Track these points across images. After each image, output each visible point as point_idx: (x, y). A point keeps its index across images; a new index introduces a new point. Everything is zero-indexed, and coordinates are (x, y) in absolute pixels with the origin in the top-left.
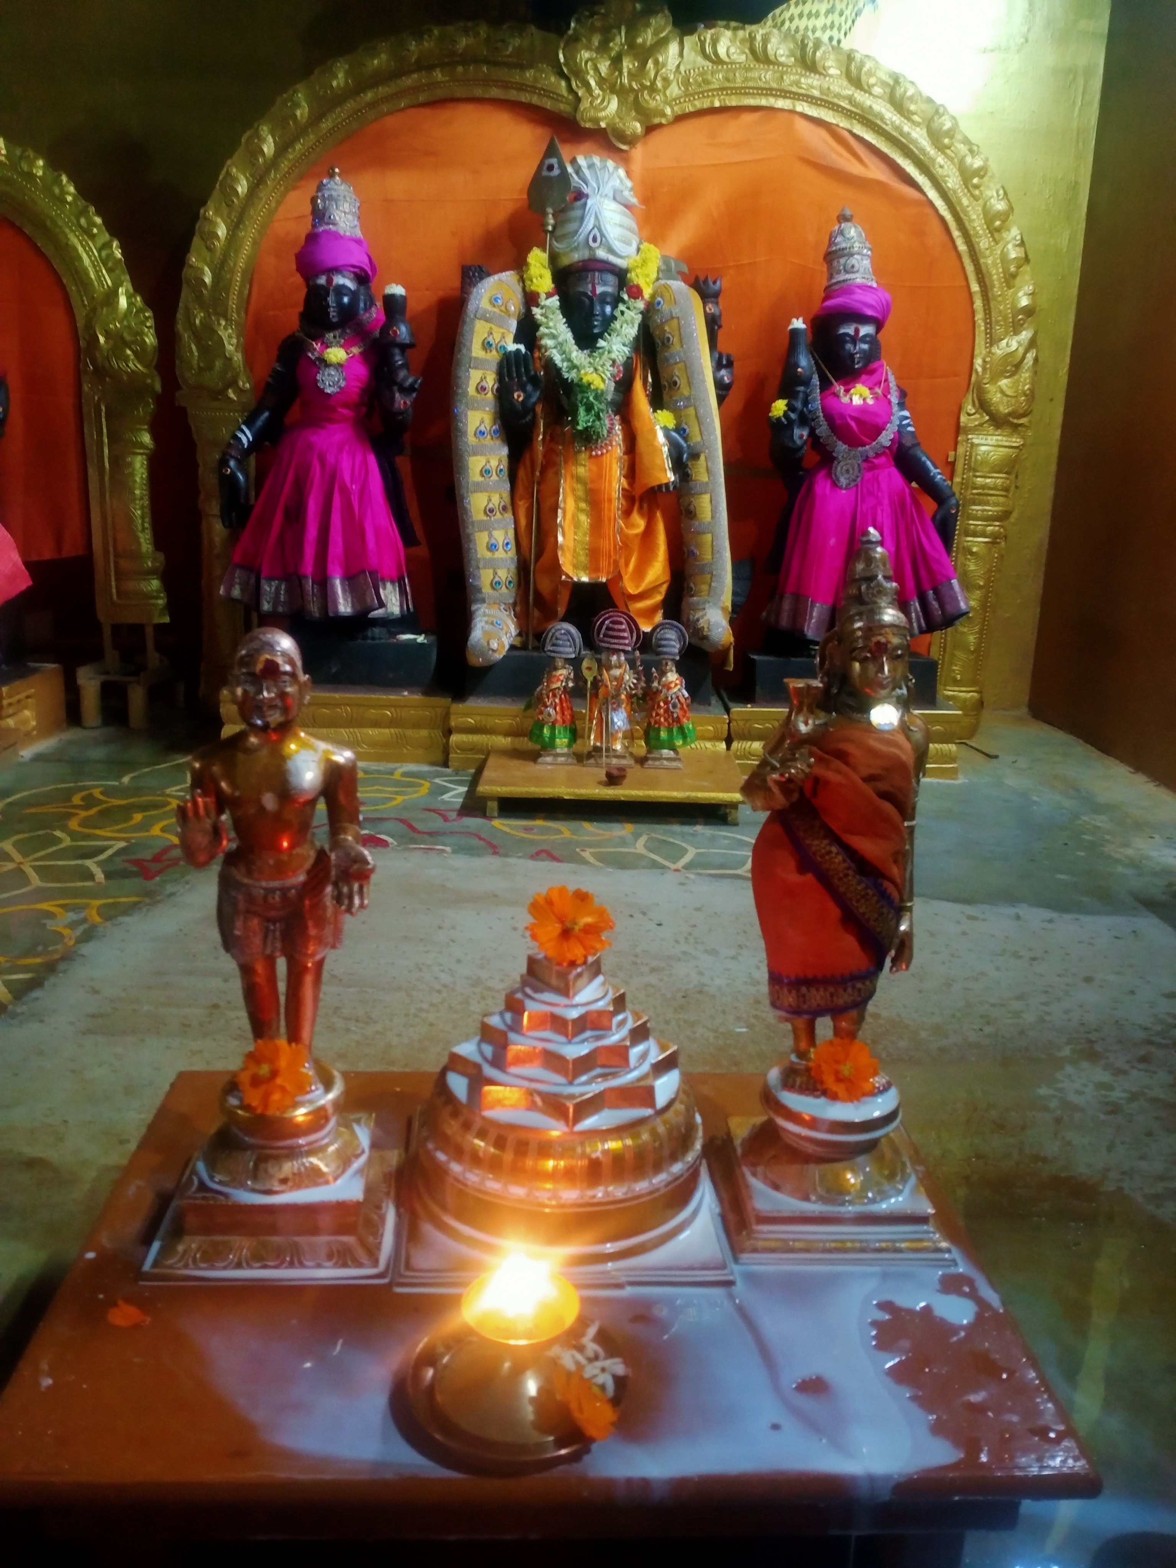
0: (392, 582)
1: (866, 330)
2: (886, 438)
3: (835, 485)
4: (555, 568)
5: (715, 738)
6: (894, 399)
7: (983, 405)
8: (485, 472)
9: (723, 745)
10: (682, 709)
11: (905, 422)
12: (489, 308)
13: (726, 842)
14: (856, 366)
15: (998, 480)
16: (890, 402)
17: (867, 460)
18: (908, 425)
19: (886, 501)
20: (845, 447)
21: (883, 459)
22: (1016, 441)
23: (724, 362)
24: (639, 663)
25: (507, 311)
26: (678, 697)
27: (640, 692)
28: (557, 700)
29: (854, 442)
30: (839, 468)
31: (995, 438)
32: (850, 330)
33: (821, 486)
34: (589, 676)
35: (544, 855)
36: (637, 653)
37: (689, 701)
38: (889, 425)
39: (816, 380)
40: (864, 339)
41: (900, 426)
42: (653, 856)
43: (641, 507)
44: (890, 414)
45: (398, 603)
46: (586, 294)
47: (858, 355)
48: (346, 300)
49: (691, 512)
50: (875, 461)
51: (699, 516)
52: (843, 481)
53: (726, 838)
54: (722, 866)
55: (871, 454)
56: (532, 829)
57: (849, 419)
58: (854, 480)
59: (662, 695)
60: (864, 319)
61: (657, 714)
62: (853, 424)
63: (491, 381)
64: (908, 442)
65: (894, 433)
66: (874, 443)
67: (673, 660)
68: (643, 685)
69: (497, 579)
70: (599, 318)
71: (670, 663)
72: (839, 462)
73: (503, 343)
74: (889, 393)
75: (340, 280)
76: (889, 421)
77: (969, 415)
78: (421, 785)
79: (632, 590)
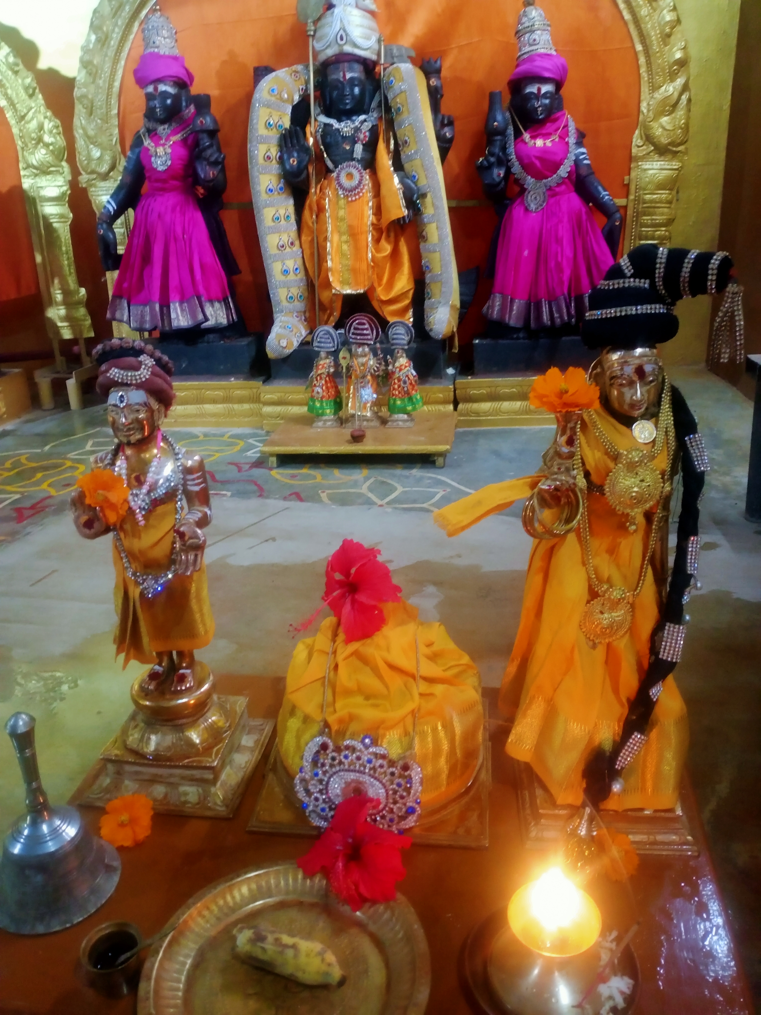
0: (219, 302)
1: (546, 88)
2: (563, 171)
3: (527, 210)
4: (328, 285)
5: (444, 402)
6: (572, 140)
7: (649, 139)
8: (276, 219)
9: (451, 407)
10: (411, 384)
11: (581, 157)
12: (268, 97)
13: (429, 481)
14: (540, 117)
15: (664, 195)
16: (567, 143)
17: (550, 189)
18: (585, 159)
19: (565, 220)
20: (533, 180)
21: (563, 187)
22: (676, 165)
23: (446, 122)
24: (379, 352)
25: (281, 99)
26: (407, 376)
27: (381, 373)
28: (323, 382)
29: (539, 176)
30: (529, 198)
31: (659, 163)
32: (532, 89)
33: (517, 212)
34: (344, 363)
35: (294, 496)
36: (378, 345)
37: (417, 378)
38: (566, 161)
39: (511, 131)
40: (545, 96)
41: (575, 161)
42: (370, 495)
43: (388, 236)
44: (567, 151)
45: (225, 316)
46: (338, 80)
47: (541, 109)
48: (169, 101)
49: (424, 237)
50: (557, 189)
51: (429, 239)
52: (533, 207)
53: (430, 478)
54: (415, 502)
55: (553, 184)
56: (296, 476)
57: (534, 159)
58: (541, 205)
59: (397, 375)
60: (544, 80)
61: (394, 389)
62: (537, 163)
63: (274, 152)
64: (584, 172)
65: (571, 166)
66: (555, 176)
67: (403, 349)
68: (383, 367)
69: (290, 295)
70: (349, 97)
71: (400, 351)
72: (529, 192)
73: (280, 123)
74: (568, 135)
75: (162, 88)
76: (565, 157)
77: (639, 147)
78: (237, 444)
79: (384, 298)
